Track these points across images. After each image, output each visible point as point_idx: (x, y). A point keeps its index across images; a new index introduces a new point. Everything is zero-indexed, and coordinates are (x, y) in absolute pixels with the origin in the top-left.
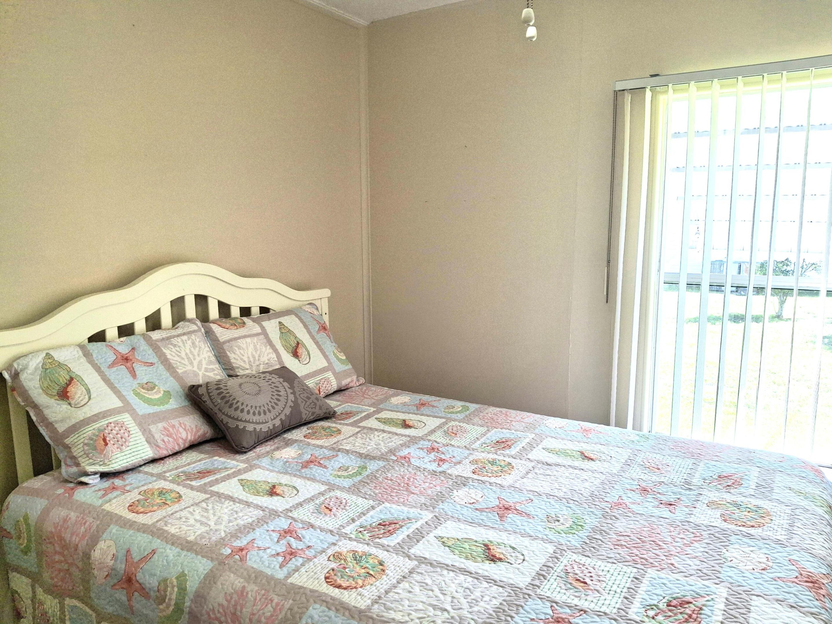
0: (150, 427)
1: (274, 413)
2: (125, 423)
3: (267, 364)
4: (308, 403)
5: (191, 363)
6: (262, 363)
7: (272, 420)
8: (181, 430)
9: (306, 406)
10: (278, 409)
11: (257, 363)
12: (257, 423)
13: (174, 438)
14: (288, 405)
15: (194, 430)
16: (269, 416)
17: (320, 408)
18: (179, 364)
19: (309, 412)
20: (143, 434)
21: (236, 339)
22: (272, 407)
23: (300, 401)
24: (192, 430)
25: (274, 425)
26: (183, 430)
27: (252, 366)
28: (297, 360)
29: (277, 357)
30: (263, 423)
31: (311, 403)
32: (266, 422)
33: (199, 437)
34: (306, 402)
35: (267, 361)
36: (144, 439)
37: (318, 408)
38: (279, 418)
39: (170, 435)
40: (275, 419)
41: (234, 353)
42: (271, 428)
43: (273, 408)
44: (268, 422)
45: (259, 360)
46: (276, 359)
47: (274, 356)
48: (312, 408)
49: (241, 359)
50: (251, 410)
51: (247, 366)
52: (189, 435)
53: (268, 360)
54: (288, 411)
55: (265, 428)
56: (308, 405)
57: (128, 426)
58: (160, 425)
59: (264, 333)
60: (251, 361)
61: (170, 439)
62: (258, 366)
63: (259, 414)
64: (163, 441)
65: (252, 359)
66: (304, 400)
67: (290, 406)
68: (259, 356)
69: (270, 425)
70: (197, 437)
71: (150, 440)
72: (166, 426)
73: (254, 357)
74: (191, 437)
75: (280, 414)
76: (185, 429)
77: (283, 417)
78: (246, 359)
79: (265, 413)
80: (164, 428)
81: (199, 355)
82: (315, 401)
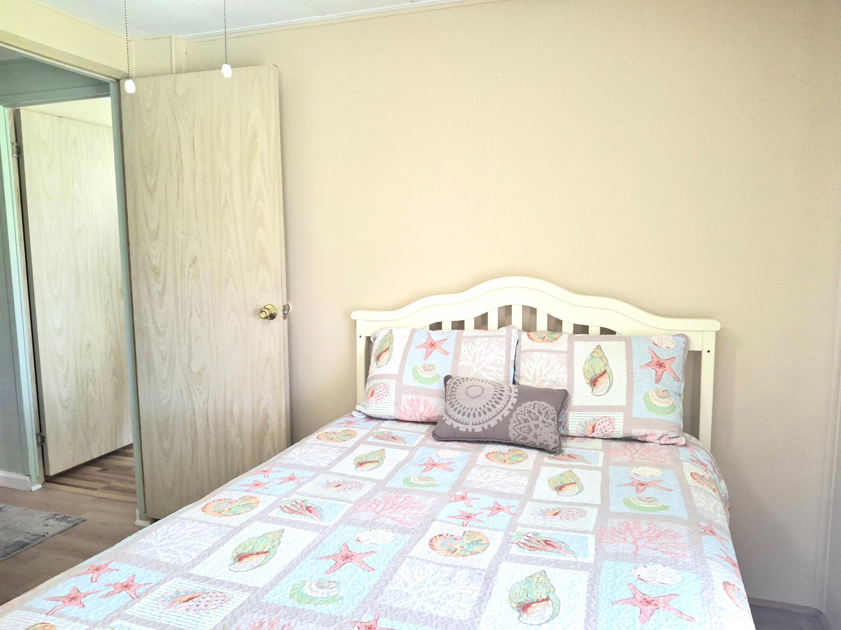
0: (403, 395)
1: (478, 419)
2: (390, 386)
3: (554, 382)
4: (522, 425)
5: (473, 361)
6: (548, 380)
7: (473, 424)
8: (422, 406)
9: (518, 427)
10: (484, 417)
11: (543, 378)
12: (456, 420)
13: (413, 409)
14: (497, 418)
15: (432, 410)
16: (471, 419)
17: (536, 436)
18: (464, 358)
19: (519, 435)
20: (396, 398)
21: (533, 351)
22: (479, 413)
23: (512, 420)
24: (431, 409)
25: (473, 430)
26: (423, 406)
27: (536, 379)
28: (590, 389)
29: (568, 379)
30: (462, 423)
31: (525, 427)
32: (466, 424)
33: (434, 417)
34: (520, 423)
35: (554, 380)
36: (394, 402)
37: (532, 434)
38: (481, 426)
39: (412, 406)
40: (476, 424)
41: (525, 363)
42: (470, 431)
43: (480, 415)
44: (468, 424)
45: (545, 376)
46: (566, 381)
47: (566, 377)
48: (524, 432)
49: (528, 370)
50: (458, 408)
51: (530, 378)
52: (426, 411)
53: (557, 379)
54: (493, 423)
55: (463, 428)
56: (521, 428)
57: (390, 389)
58: (410, 397)
59: (570, 352)
60: (536, 375)
61: (411, 409)
62: (543, 381)
63: (464, 414)
64: (405, 408)
65: (538, 374)
66: (519, 420)
67: (498, 420)
68: (548, 373)
69: (470, 428)
70: (432, 416)
71: (397, 403)
72: (414, 398)
73: (541, 371)
74: (427, 413)
75: (483, 422)
76: (425, 407)
77: (486, 426)
78: (532, 371)
79: (469, 415)
80: (412, 399)
81: (485, 356)
82: (533, 427)
